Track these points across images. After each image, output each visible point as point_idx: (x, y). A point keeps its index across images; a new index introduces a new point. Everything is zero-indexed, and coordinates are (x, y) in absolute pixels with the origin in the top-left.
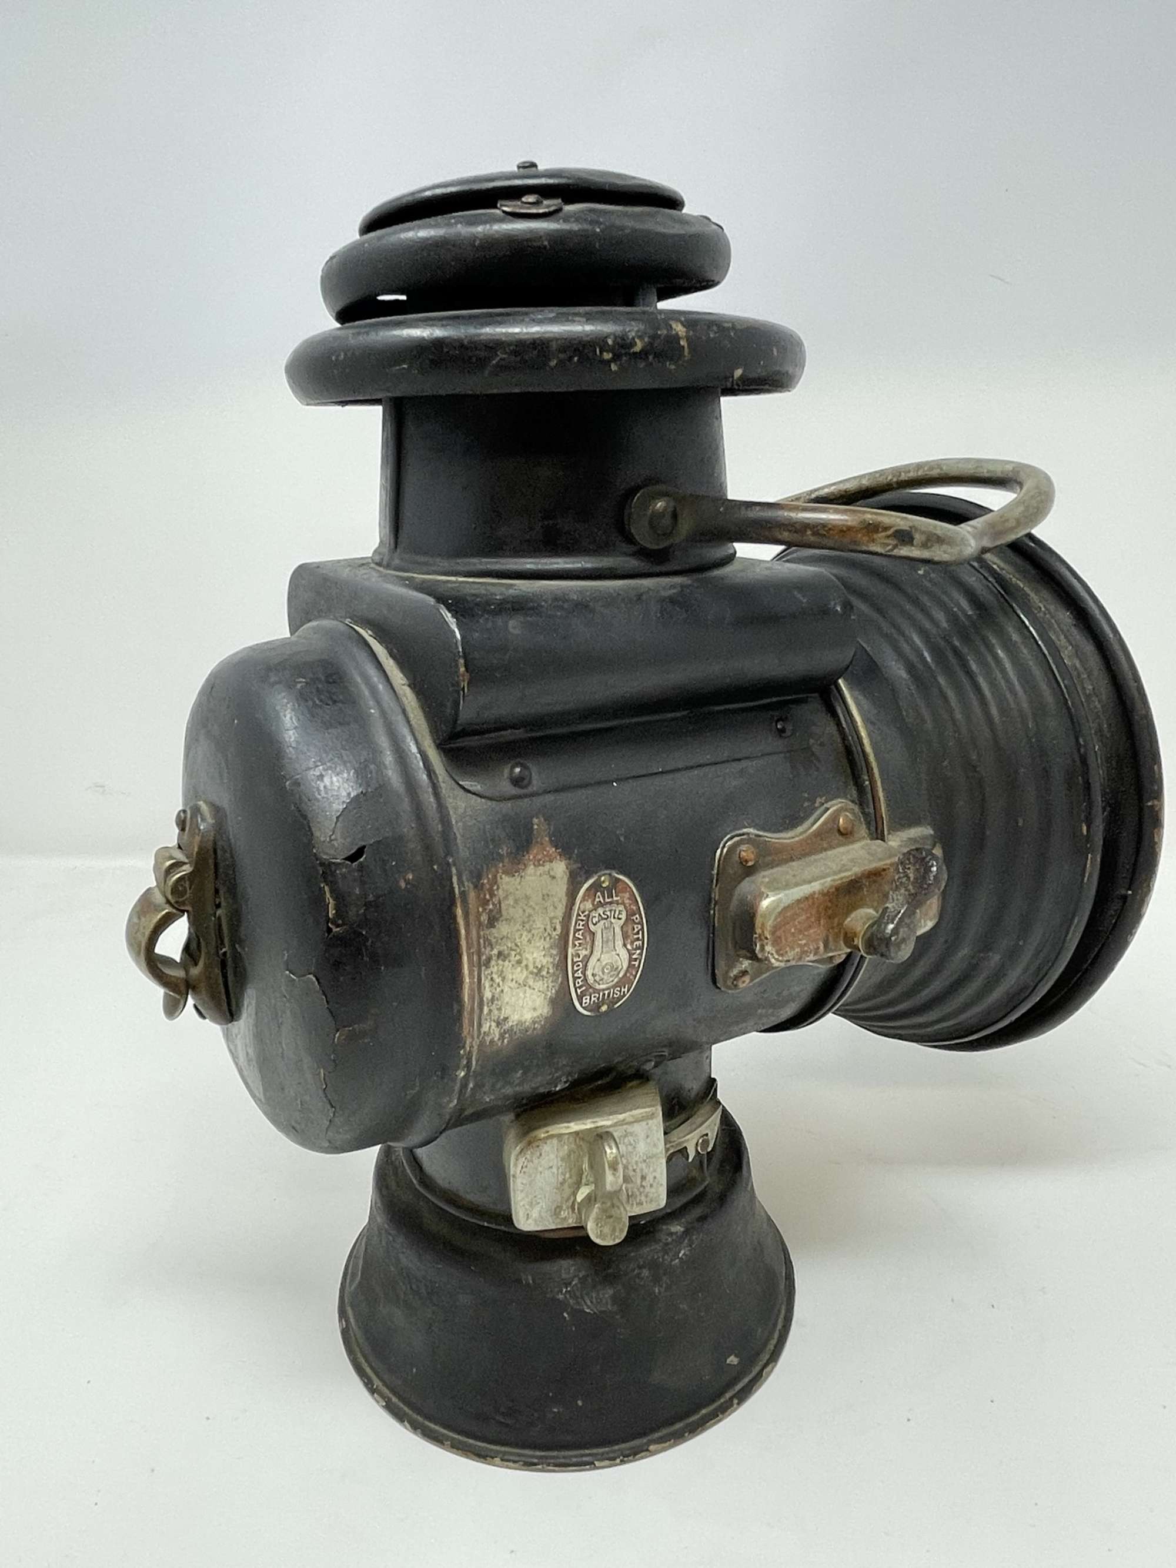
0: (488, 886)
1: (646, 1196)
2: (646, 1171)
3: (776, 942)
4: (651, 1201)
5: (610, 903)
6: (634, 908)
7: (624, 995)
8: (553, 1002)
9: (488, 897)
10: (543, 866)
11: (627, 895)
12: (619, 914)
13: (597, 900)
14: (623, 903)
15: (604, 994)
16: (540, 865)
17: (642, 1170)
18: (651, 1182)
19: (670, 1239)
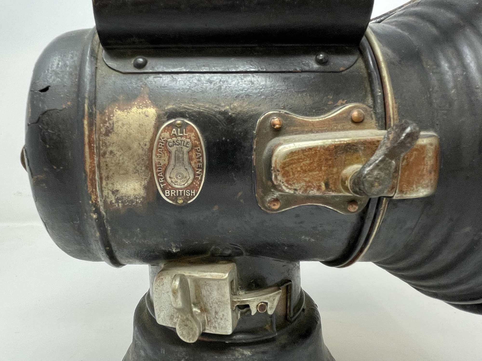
0: (107, 114)
1: (219, 324)
2: (218, 309)
3: (285, 174)
4: (222, 328)
5: (181, 136)
6: (198, 143)
7: (193, 197)
8: (146, 188)
9: (107, 119)
10: (142, 109)
11: (193, 134)
12: (187, 144)
13: (173, 133)
14: (190, 138)
15: (179, 192)
16: (140, 108)
17: (215, 308)
18: (221, 317)
19: (240, 357)
